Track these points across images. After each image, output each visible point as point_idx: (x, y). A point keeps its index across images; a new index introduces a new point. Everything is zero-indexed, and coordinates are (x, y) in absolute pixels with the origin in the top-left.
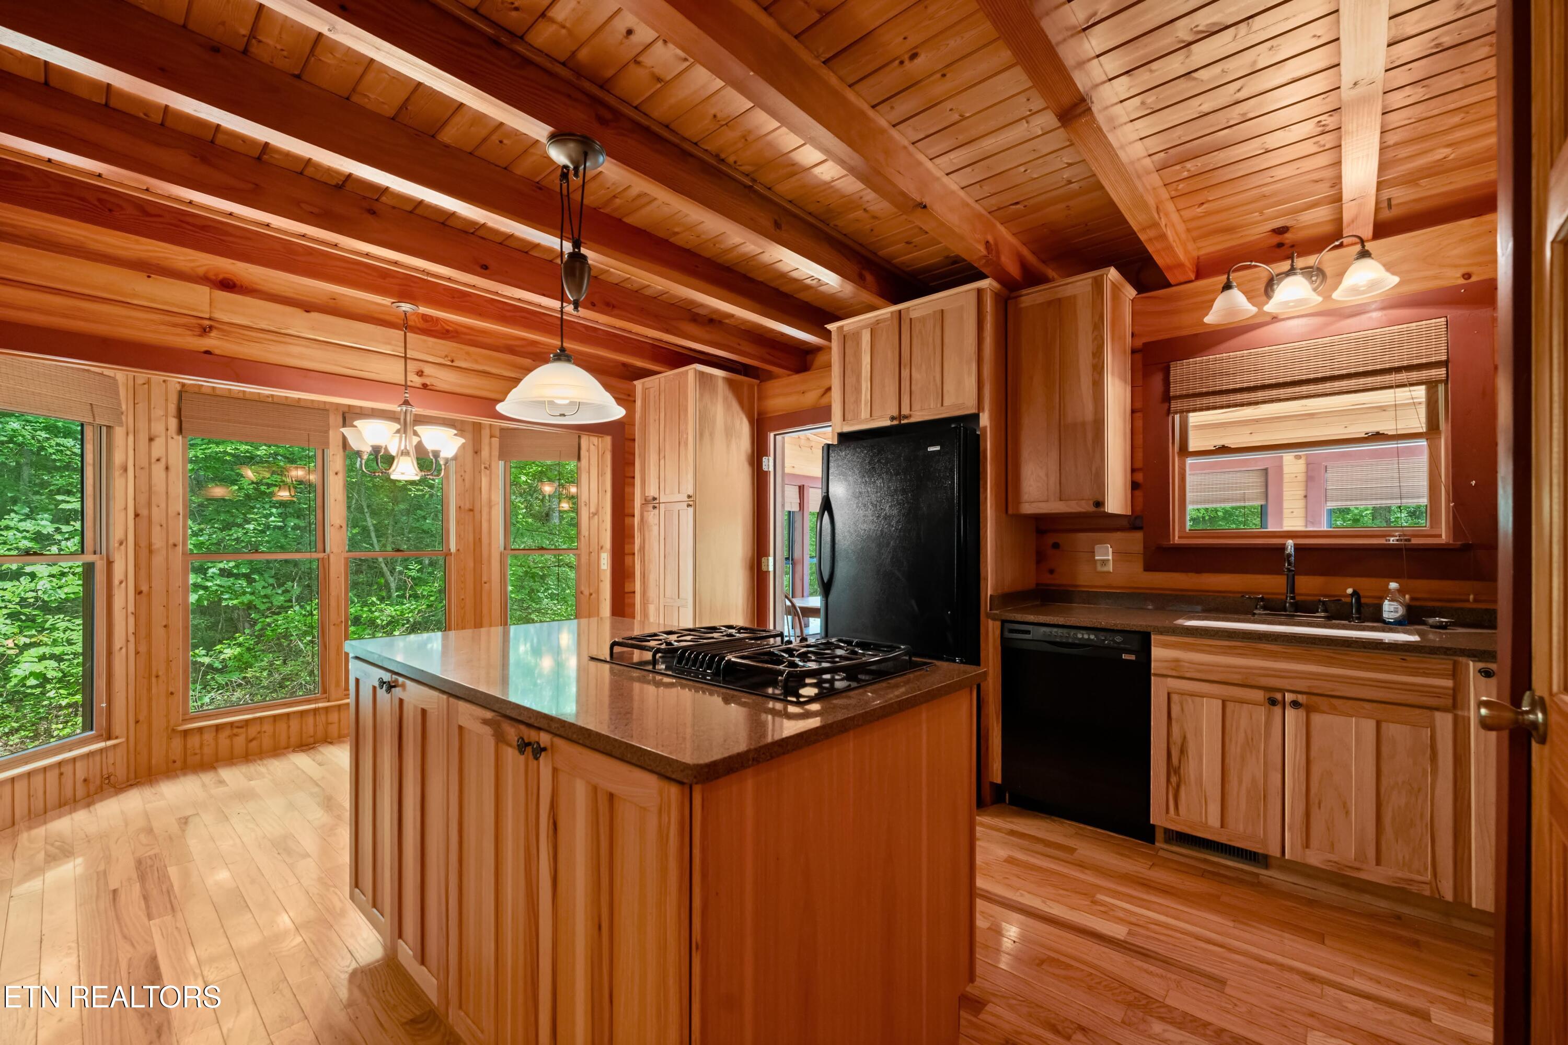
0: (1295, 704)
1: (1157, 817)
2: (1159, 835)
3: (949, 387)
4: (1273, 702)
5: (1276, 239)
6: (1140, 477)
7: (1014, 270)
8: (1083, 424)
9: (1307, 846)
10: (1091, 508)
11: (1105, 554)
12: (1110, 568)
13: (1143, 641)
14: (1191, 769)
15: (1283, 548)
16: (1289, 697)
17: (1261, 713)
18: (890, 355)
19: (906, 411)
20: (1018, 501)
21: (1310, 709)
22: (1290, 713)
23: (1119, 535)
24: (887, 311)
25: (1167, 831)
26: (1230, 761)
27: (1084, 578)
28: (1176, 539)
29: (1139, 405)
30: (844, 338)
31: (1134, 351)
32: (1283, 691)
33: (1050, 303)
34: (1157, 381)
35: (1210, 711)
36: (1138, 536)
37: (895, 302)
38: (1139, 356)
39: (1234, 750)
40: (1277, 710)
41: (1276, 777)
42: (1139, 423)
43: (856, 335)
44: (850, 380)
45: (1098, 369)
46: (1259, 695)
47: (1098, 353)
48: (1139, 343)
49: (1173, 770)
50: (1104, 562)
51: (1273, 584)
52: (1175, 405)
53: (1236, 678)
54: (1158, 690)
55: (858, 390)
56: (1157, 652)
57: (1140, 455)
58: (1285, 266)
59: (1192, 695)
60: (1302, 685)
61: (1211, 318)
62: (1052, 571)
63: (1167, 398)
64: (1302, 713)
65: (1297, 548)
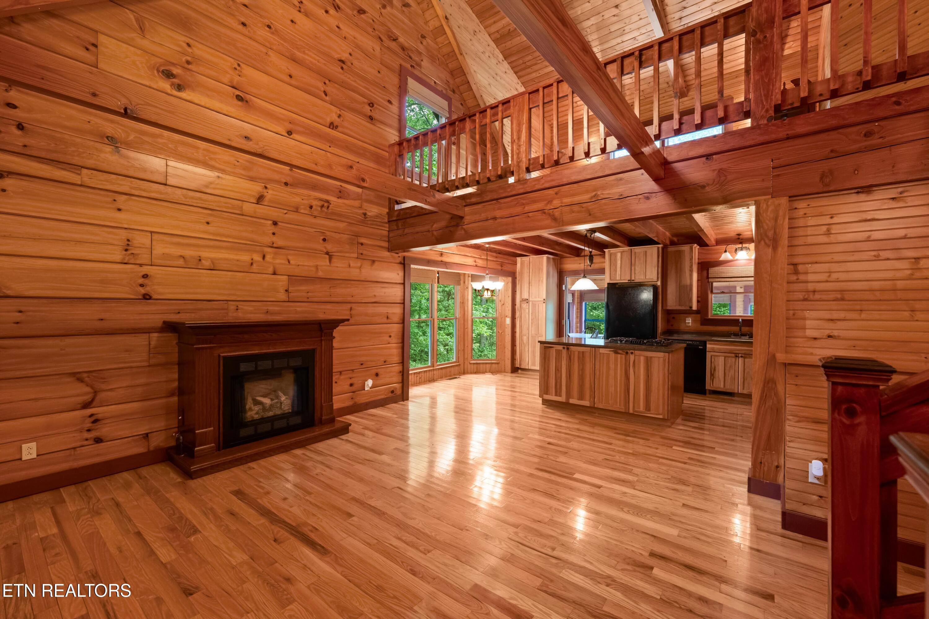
0: (742, 357)
1: (708, 387)
2: (707, 392)
3: (648, 273)
4: (736, 356)
5: (737, 237)
6: (700, 299)
7: (668, 242)
8: (687, 286)
9: (744, 389)
10: (688, 308)
11: (689, 321)
12: (690, 324)
13: (704, 344)
14: (716, 374)
15: (739, 320)
16: (740, 355)
17: (733, 359)
18: (628, 262)
19: (633, 278)
20: (666, 306)
21: (745, 358)
22: (740, 359)
23: (693, 315)
24: (627, 248)
25: (709, 390)
26: (726, 371)
27: (682, 327)
28: (710, 317)
29: (699, 279)
30: (611, 255)
31: (698, 263)
32: (739, 354)
33: (677, 251)
34: (705, 273)
35: (721, 360)
36: (699, 316)
37: (630, 246)
38: (700, 265)
39: (727, 368)
40: (737, 358)
41: (737, 374)
42: (700, 284)
43: (615, 254)
44: (613, 268)
45: (691, 271)
46: (733, 355)
47: (691, 266)
48: (700, 261)
49: (712, 375)
50: (689, 323)
51: (735, 329)
52: (710, 280)
53: (728, 351)
54: (708, 355)
55: (616, 271)
56: (709, 346)
57: (699, 293)
58: (740, 246)
59: (717, 356)
60: (743, 352)
61: (721, 259)
62: (672, 325)
63: (708, 278)
64: (743, 359)
65: (742, 320)
